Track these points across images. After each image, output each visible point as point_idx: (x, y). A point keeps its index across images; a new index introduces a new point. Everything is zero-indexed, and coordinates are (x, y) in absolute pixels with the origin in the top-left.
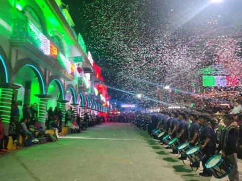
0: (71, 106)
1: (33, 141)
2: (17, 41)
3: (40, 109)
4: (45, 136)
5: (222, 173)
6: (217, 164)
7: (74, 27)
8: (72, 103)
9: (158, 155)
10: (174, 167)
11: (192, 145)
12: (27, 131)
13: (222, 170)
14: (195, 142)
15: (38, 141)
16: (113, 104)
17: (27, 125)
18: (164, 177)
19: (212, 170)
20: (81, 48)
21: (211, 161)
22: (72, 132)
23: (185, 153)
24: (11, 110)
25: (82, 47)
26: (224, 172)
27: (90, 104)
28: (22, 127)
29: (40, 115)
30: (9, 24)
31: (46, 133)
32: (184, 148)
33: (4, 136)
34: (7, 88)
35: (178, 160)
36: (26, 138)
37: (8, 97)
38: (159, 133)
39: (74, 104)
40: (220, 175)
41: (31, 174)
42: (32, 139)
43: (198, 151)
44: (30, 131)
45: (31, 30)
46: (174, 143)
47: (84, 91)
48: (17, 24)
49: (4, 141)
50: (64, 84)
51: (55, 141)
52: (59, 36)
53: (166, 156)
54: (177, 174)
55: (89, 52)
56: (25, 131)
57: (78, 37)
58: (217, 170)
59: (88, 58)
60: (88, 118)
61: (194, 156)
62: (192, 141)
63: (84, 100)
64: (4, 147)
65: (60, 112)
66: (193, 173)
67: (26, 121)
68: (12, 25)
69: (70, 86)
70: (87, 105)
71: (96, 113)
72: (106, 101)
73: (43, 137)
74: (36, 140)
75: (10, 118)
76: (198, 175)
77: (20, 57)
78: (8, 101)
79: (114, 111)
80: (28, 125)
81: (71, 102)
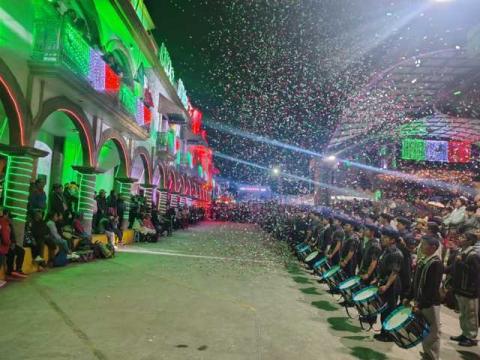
0: (142, 188)
1: (69, 256)
2: (44, 65)
3: (82, 194)
4: (92, 249)
5: (410, 340)
6: (403, 325)
7: (153, 32)
8: (143, 183)
9: (303, 296)
10: (330, 320)
11: (366, 284)
12: (58, 237)
13: (411, 334)
14: (371, 278)
15: (77, 256)
16: (222, 185)
17: (57, 227)
18: (310, 340)
19: (393, 333)
20: (165, 74)
21: (395, 316)
22: (142, 239)
23: (351, 297)
24: (29, 198)
25: (166, 70)
26: (414, 338)
27: (178, 185)
28: (48, 230)
29: (82, 206)
30: (28, 29)
31: (93, 242)
32: (350, 287)
33: (16, 246)
34: (23, 155)
35: (339, 306)
36: (57, 251)
37: (25, 173)
38: (308, 253)
39: (147, 185)
40: (406, 342)
41: (70, 323)
42: (66, 253)
43: (374, 296)
44: (63, 237)
45: (70, 41)
46: (333, 275)
47: (168, 160)
48: (43, 30)
49: (16, 257)
50: (130, 145)
51: (110, 257)
52: (123, 50)
53: (317, 298)
54: (334, 335)
55: (180, 81)
56: (54, 237)
57: (159, 51)
58: (403, 334)
59: (179, 94)
60: (174, 213)
61: (366, 304)
62: (366, 276)
63: (167, 176)
64: (15, 268)
65: (120, 201)
66: (363, 334)
67: (56, 218)
68: (35, 31)
69: (141, 150)
70: (173, 186)
71: (189, 203)
72: (210, 179)
73: (87, 249)
74: (74, 255)
75: (28, 213)
76: (372, 337)
77: (48, 95)
78: (23, 180)
79: (224, 198)
80: (59, 226)
81: (141, 181)
